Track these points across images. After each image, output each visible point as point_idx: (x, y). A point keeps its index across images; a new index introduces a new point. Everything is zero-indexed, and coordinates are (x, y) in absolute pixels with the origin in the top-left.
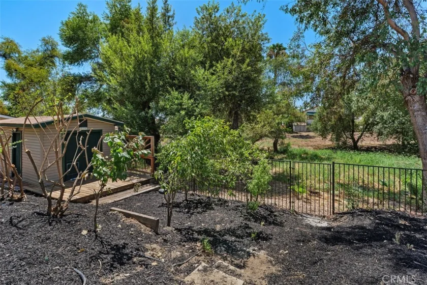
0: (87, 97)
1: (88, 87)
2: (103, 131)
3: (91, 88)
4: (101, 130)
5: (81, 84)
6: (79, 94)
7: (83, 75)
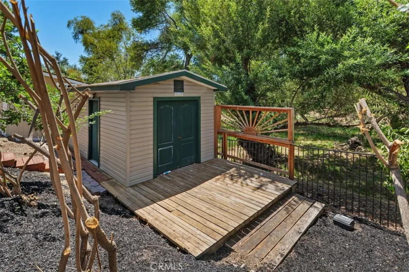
0: (153, 66)
1: (154, 55)
2: (201, 98)
3: (157, 57)
4: (199, 97)
5: (147, 52)
6: (145, 62)
7: (150, 42)
